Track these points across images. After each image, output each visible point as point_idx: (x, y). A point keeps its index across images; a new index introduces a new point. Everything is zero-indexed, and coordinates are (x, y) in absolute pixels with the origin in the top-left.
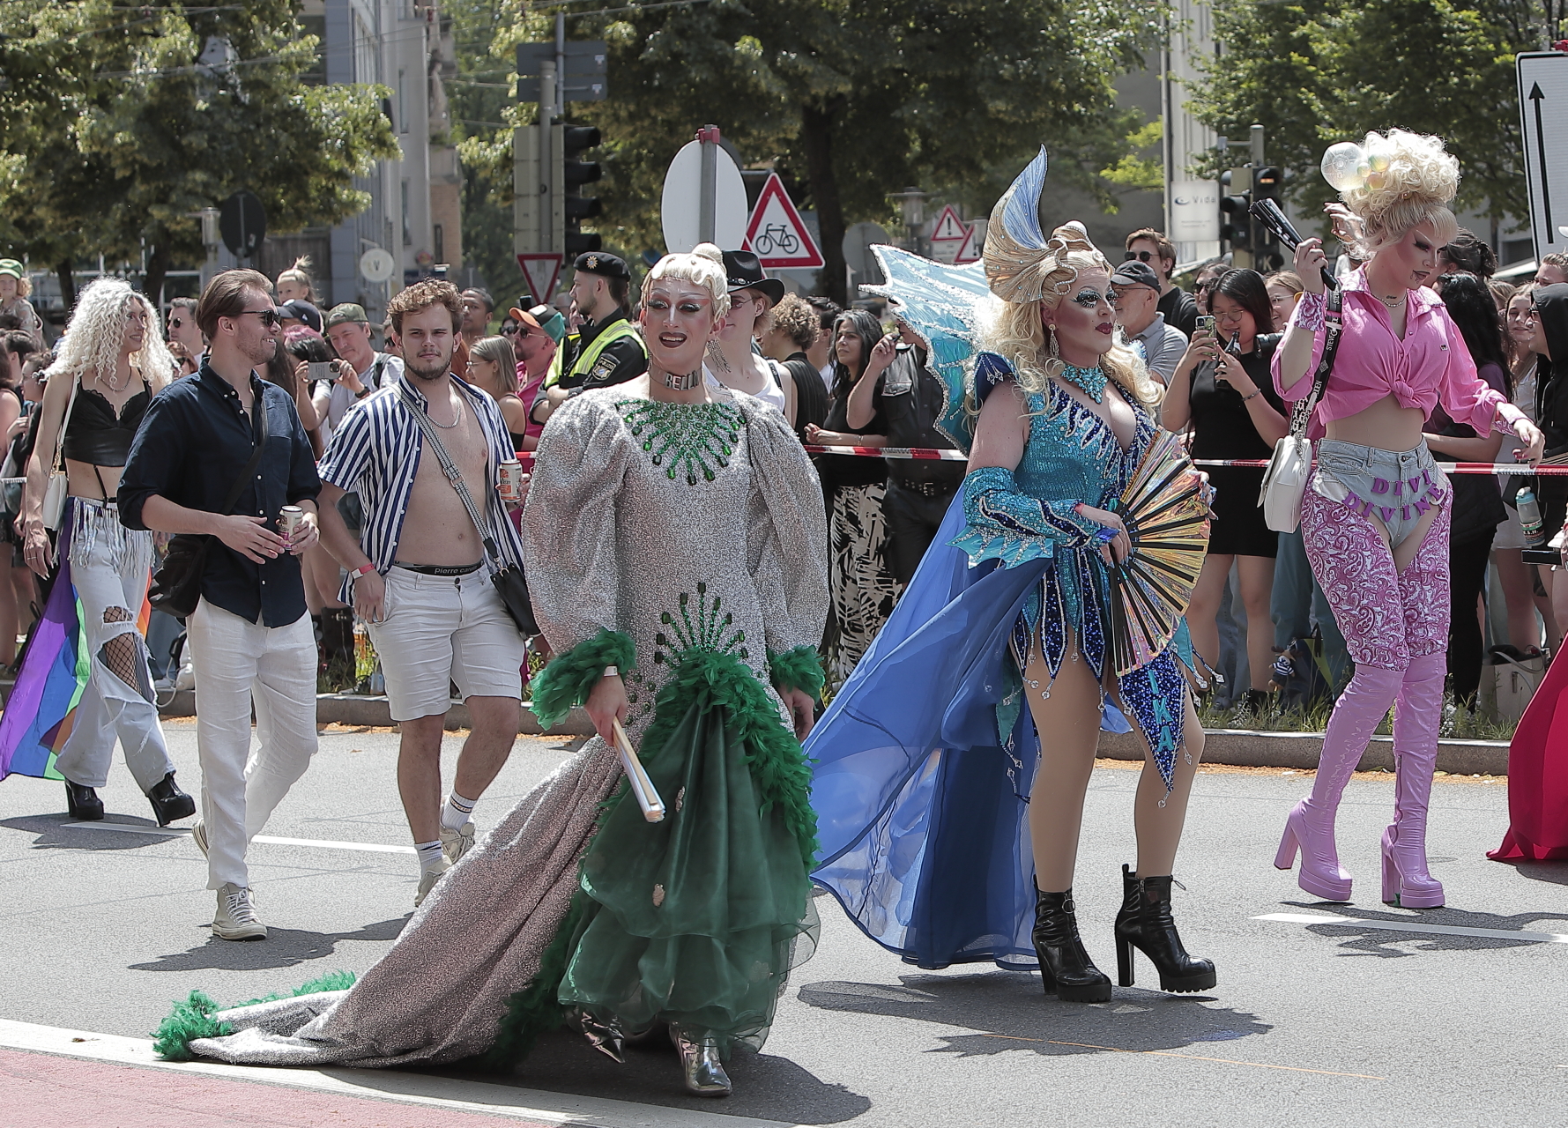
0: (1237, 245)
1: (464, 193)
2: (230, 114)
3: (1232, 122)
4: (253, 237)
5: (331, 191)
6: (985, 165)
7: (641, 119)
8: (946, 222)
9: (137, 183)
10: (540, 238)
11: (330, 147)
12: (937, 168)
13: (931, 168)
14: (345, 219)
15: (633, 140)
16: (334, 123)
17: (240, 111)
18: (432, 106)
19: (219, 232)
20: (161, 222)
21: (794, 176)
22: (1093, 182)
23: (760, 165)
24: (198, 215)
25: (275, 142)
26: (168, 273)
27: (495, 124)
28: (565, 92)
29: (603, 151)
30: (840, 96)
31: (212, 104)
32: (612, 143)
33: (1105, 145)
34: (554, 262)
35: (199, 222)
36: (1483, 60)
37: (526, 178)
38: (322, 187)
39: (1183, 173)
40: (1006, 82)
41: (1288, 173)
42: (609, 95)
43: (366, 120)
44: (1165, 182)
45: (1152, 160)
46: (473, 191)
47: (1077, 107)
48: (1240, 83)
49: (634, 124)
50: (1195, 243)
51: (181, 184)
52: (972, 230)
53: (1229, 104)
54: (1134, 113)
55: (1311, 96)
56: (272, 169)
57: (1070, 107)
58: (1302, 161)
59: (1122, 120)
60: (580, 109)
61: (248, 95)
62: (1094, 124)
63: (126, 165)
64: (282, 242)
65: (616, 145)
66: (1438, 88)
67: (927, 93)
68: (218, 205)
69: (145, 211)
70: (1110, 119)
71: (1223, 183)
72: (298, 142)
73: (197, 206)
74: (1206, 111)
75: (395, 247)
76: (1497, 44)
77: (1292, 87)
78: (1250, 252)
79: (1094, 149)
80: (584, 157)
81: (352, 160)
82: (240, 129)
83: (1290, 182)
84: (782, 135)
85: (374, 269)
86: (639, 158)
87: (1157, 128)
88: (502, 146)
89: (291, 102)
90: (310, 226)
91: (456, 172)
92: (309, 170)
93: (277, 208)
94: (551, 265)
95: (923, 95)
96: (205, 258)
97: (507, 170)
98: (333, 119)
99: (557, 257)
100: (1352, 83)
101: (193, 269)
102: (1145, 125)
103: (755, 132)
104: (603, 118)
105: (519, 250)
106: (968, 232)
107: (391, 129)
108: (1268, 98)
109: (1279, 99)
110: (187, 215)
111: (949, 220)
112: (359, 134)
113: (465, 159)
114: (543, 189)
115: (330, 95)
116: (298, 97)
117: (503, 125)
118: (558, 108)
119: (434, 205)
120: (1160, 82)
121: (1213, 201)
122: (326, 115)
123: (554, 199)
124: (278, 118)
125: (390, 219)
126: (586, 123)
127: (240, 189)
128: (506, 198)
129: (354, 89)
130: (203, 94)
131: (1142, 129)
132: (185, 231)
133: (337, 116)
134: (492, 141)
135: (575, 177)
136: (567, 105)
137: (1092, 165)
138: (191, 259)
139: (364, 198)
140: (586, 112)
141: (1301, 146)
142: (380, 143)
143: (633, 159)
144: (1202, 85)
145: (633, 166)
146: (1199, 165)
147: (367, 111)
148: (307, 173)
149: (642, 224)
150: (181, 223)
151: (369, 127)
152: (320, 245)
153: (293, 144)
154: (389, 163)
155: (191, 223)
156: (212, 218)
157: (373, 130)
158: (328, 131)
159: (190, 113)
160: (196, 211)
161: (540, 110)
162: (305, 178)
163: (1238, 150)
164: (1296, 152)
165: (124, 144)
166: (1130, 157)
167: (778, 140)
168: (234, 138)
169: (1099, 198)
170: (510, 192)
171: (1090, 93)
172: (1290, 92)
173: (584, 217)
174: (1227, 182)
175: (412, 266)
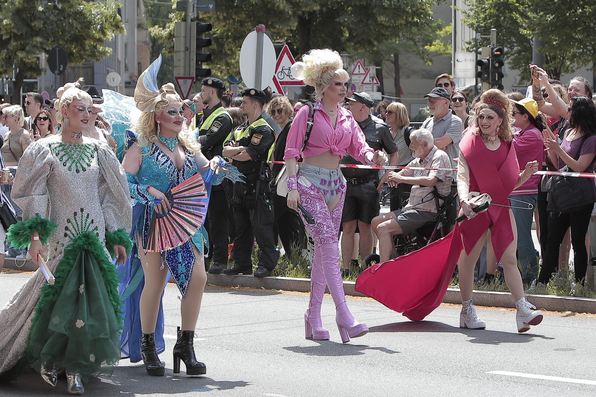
0: (483, 80)
1: (151, 49)
2: (52, 13)
3: (482, 27)
4: (62, 66)
5: (95, 47)
6: (375, 43)
7: (229, 20)
8: (358, 66)
9: (12, 41)
10: (185, 70)
11: (95, 29)
12: (355, 44)
13: (353, 44)
14: (101, 59)
15: (225, 29)
16: (97, 18)
17: (57, 12)
18: (139, 11)
19: (47, 63)
20: (22, 59)
21: (294, 46)
22: (421, 52)
23: (280, 41)
24: (38, 56)
25: (71, 25)
26: (25, 80)
27: (165, 20)
28: (197, 8)
29: (212, 33)
30: (314, 11)
31: (45, 8)
32: (216, 29)
33: (427, 35)
34: (191, 80)
35: (38, 59)
37: (179, 44)
38: (91, 45)
39: (460, 49)
40: (386, 8)
41: (506, 49)
42: (216, 9)
43: (111, 17)
44: (453, 52)
45: (447, 43)
46: (155, 48)
47: (415, 19)
48: (486, 10)
49: (225, 22)
50: (465, 78)
51: (31, 42)
52: (369, 70)
53: (481, 19)
54: (440, 22)
55: (518, 16)
56: (70, 37)
57: (413, 18)
58: (512, 44)
59: (434, 25)
60: (203, 14)
61: (60, 5)
62: (423, 26)
63: (7, 34)
64: (73, 68)
65: (218, 30)
66: (572, 14)
67: (351, 11)
68: (47, 52)
69: (15, 53)
70: (430, 24)
71: (477, 53)
72: (82, 26)
73: (37, 52)
74: (471, 22)
75: (121, 72)
77: (509, 12)
78: (490, 83)
79: (422, 37)
80: (204, 35)
81: (104, 34)
82: (57, 19)
83: (507, 53)
84: (289, 28)
85: (112, 81)
86: (228, 37)
87: (449, 29)
88: (169, 30)
89: (79, 9)
90: (86, 61)
91: (148, 40)
92: (86, 38)
93: (72, 54)
94: (189, 81)
95: (350, 12)
96: (41, 74)
97: (171, 40)
98: (97, 16)
99: (192, 78)
100: (535, 11)
101: (35, 78)
102: (444, 27)
103: (277, 27)
104: (212, 19)
105: (176, 75)
106: (367, 72)
107: (121, 21)
108: (498, 16)
109: (503, 17)
110: (33, 56)
111: (359, 66)
112: (108, 23)
113: (153, 34)
114: (187, 49)
115: (96, 6)
116: (82, 6)
117: (168, 20)
118: (194, 14)
119: (139, 54)
120: (452, 9)
121: (473, 60)
122: (94, 15)
123: (191, 53)
124: (73, 15)
125: (119, 60)
126: (205, 21)
127: (56, 45)
128: (170, 52)
129: (106, 3)
130: (42, 4)
131: (443, 29)
132: (32, 62)
133: (98, 15)
134: (164, 27)
135: (201, 44)
136: (198, 13)
137: (421, 44)
138: (35, 75)
139: (109, 50)
140: (205, 16)
141: (512, 38)
142: (117, 27)
143: (225, 37)
144: (469, 11)
145: (224, 40)
146: (467, 46)
147: (111, 13)
148: (85, 39)
149: (228, 64)
150: (30, 59)
151: (112, 20)
152: (90, 70)
153: (79, 27)
154: (120, 36)
155: (35, 59)
156: (44, 57)
157: (114, 21)
158: (95, 22)
159: (36, 12)
160: (37, 54)
161: (186, 15)
162: (84, 41)
163: (485, 39)
164: (509, 40)
165: (7, 25)
166: (437, 41)
167: (288, 30)
168: (54, 23)
169: (423, 58)
170: (172, 50)
171: (422, 13)
172: (508, 15)
173: (204, 62)
174: (480, 53)
175: (128, 80)
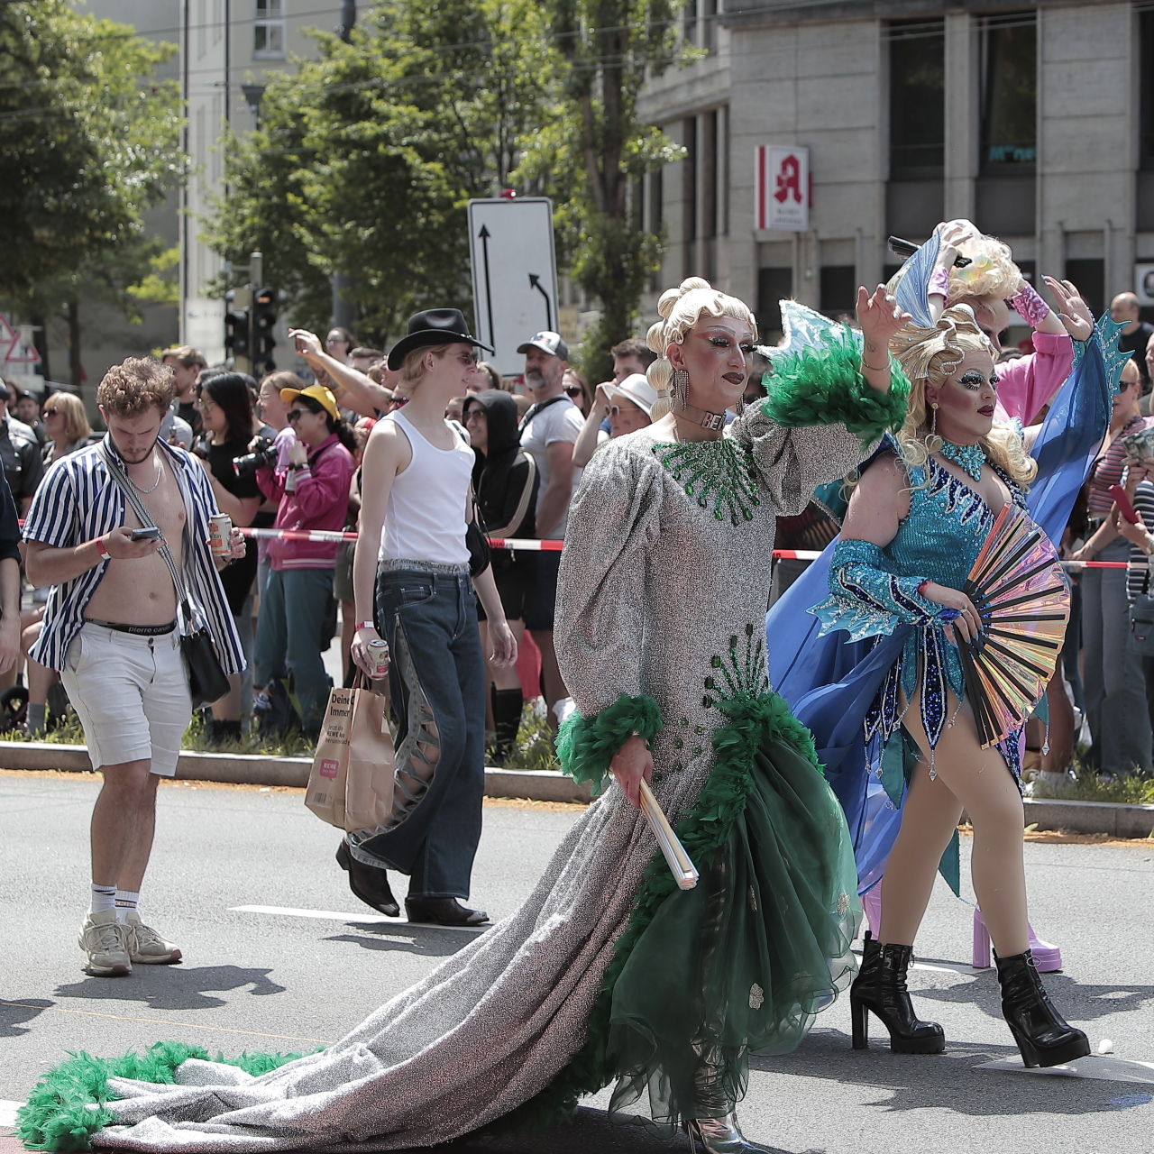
0: (239, 352)
3: (237, 251)
22: (121, 297)
33: (131, 267)
36: (445, 205)
39: (196, 294)
40: (50, 213)
41: (282, 294)
44: (181, 299)
45: (171, 280)
47: (108, 234)
48: (245, 219)
52: (20, 334)
53: (235, 236)
54: (157, 240)
55: (302, 230)
57: (103, 233)
58: (295, 284)
59: (146, 246)
62: (123, 248)
66: (408, 226)
71: (228, 301)
74: (216, 241)
76: (457, 192)
77: (287, 223)
78: (249, 358)
79: (123, 269)
83: (284, 301)
87: (175, 254)
100: (335, 221)
102: (165, 251)
106: (15, 336)
108: (267, 231)
109: (277, 232)
120: (179, 216)
121: (220, 316)
131: (163, 254)
137: (121, 283)
141: (294, 271)
144: (213, 219)
146: (209, 287)
163: (241, 273)
164: (289, 277)
166: (152, 277)
169: (125, 310)
171: (119, 223)
172: (285, 227)
174: (232, 301)
